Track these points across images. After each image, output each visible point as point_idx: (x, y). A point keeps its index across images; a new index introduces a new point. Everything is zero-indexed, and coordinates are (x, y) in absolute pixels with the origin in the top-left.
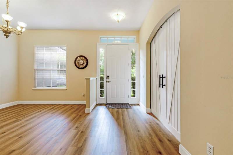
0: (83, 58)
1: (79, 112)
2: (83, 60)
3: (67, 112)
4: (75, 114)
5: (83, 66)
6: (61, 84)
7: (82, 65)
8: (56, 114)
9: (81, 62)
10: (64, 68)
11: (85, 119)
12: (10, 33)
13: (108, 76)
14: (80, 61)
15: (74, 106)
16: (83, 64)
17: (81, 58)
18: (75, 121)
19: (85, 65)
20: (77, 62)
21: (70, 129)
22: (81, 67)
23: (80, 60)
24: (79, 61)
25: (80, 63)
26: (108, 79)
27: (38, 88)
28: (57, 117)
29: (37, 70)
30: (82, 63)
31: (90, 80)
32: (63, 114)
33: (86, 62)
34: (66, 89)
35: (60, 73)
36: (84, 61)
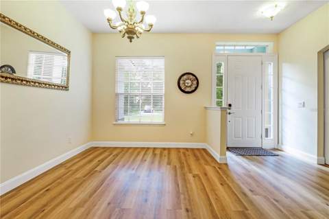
0: (192, 77)
2: (190, 80)
5: (191, 89)
7: (190, 87)
9: (188, 83)
13: (230, 105)
14: (187, 81)
16: (192, 85)
17: (188, 76)
19: (194, 87)
20: (181, 82)
22: (188, 90)
23: (186, 79)
24: (185, 81)
25: (186, 84)
26: (229, 109)
29: (118, 94)
30: (189, 85)
33: (195, 82)
34: (165, 125)
35: (154, 99)
36: (192, 82)
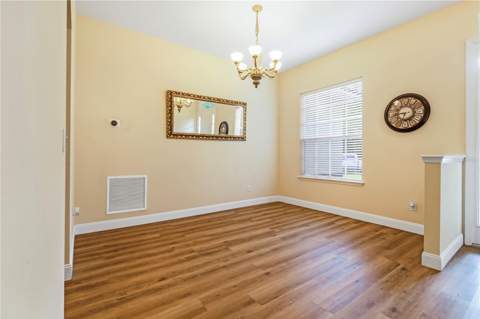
0: (413, 101)
1: (401, 254)
2: (410, 107)
3: (364, 242)
4: (388, 257)
5: (411, 124)
6: (351, 171)
7: (410, 119)
8: (337, 241)
9: (405, 114)
10: (358, 133)
11: (423, 290)
12: (260, 78)
14: (402, 111)
15: (384, 231)
16: (413, 116)
17: (406, 100)
18: (387, 281)
19: (417, 119)
20: (391, 114)
21: (370, 305)
22: (405, 125)
23: (401, 107)
24: (398, 110)
25: (401, 116)
27: (307, 176)
28: (340, 250)
29: (304, 141)
30: (408, 116)
31: (440, 164)
32: (355, 247)
33: (421, 110)
34: (363, 184)
35: (350, 145)
36: (413, 109)
